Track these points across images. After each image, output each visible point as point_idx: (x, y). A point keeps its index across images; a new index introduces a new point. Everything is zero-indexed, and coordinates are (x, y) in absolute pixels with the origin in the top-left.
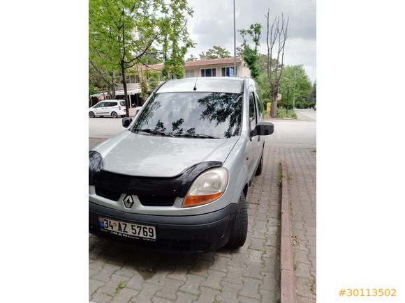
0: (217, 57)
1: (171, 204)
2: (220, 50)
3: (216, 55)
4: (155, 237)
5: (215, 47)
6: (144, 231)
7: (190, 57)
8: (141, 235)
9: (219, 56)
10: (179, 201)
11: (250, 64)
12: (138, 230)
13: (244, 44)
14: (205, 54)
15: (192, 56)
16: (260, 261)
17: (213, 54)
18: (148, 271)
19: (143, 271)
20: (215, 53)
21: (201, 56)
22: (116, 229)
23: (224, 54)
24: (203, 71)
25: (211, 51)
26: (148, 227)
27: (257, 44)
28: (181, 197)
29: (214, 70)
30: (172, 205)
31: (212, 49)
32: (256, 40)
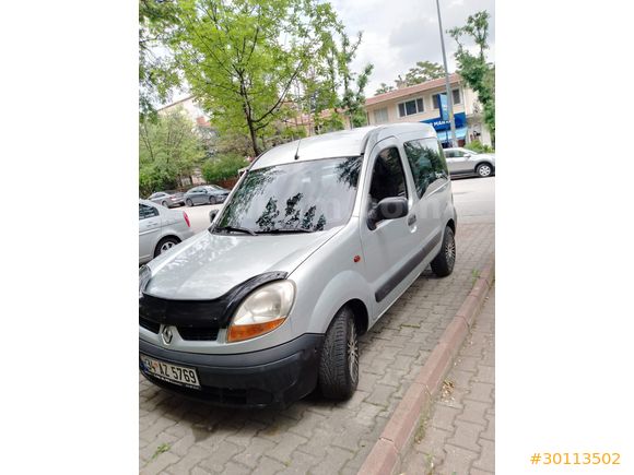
0: (424, 79)
1: (213, 338)
2: (428, 67)
3: (423, 76)
4: (197, 384)
5: (419, 64)
6: (186, 376)
7: (381, 87)
8: (184, 381)
9: (427, 77)
10: (223, 333)
11: (473, 82)
12: (178, 372)
13: (460, 51)
14: (404, 79)
15: (383, 85)
16: (369, 423)
17: (417, 76)
18: (206, 430)
19: (199, 429)
20: (421, 73)
21: (399, 83)
22: (158, 371)
23: (437, 72)
24: (401, 106)
25: (414, 71)
26: (188, 370)
27: (483, 47)
28: (224, 327)
29: (420, 101)
30: (215, 339)
31: (416, 67)
32: (481, 41)
